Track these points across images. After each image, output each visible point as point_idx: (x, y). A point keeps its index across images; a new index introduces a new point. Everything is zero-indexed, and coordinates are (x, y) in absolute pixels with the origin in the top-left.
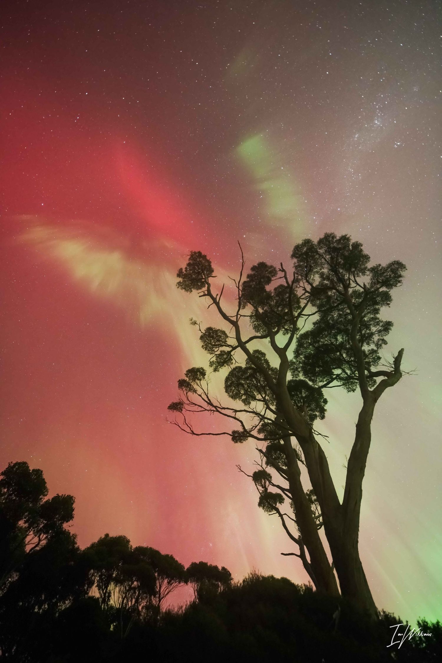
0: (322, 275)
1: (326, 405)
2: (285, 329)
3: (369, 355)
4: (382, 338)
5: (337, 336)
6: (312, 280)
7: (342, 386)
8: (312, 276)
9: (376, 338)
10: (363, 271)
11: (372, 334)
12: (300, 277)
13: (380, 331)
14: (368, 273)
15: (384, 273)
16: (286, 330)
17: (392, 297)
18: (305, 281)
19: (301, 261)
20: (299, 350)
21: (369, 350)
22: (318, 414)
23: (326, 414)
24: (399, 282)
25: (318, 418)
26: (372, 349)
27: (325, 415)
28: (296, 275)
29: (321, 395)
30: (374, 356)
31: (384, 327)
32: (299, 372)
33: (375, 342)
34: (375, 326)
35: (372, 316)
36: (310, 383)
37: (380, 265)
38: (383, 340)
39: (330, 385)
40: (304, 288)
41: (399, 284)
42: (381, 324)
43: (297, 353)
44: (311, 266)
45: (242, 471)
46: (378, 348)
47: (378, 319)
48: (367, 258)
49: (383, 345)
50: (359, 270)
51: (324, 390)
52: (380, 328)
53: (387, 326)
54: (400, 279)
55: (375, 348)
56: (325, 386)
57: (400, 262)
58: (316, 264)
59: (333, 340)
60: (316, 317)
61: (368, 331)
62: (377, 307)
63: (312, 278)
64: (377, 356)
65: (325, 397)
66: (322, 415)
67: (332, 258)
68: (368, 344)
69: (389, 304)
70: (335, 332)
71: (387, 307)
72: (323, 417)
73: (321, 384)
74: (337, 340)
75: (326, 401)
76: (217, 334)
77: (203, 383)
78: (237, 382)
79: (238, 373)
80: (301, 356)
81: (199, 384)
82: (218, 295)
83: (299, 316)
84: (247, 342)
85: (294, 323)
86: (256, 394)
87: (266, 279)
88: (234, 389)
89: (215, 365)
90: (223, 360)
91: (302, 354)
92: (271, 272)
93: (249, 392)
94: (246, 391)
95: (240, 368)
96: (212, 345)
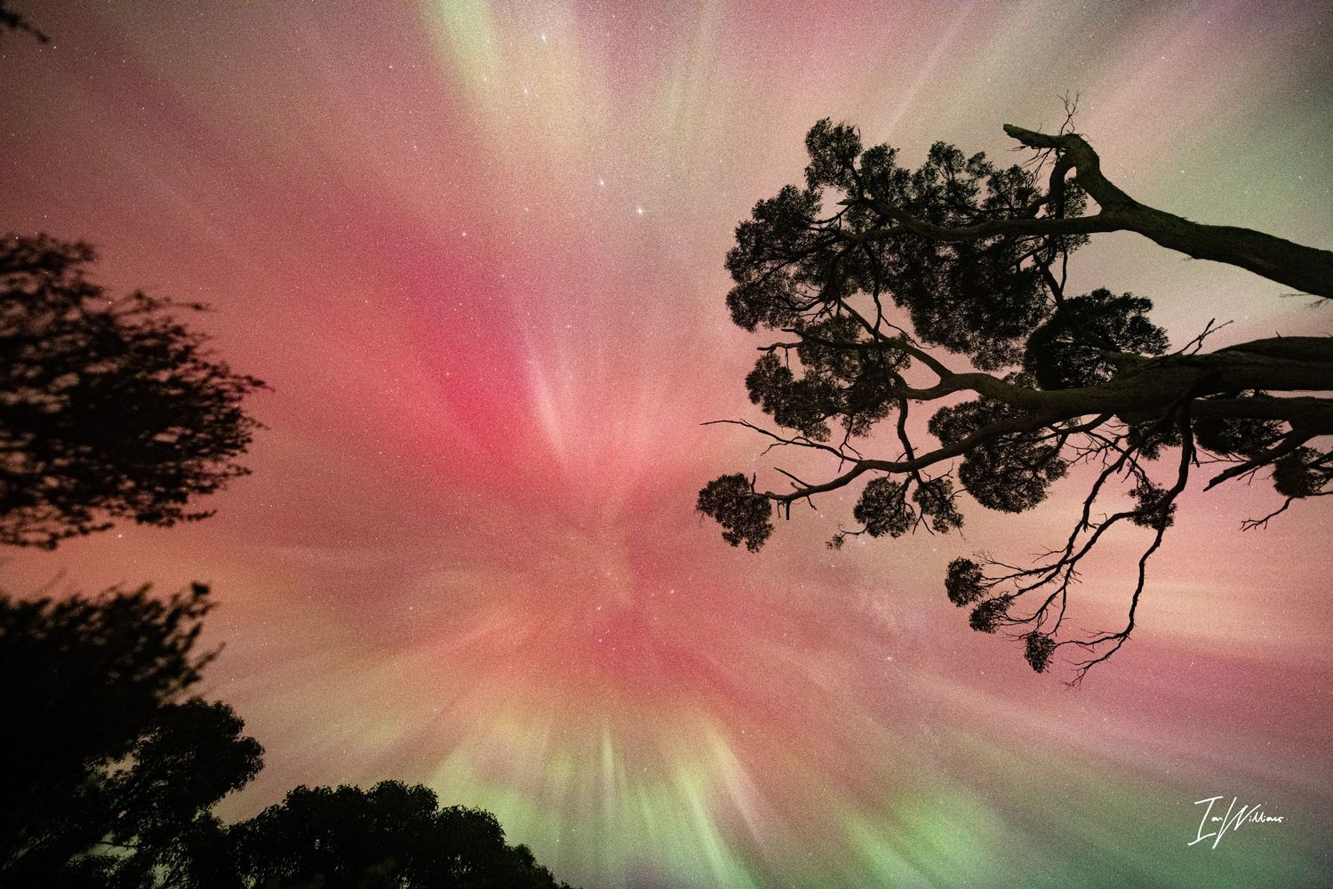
0: (799, 278)
1: (1113, 293)
2: (897, 364)
3: (999, 192)
4: (967, 163)
5: (939, 256)
6: (805, 296)
7: (1068, 253)
8: (797, 295)
9: (963, 176)
10: (811, 198)
11: (952, 184)
12: (795, 320)
13: (950, 169)
14: (817, 191)
15: (824, 162)
16: (899, 361)
17: (878, 145)
18: (805, 313)
19: (763, 314)
20: (953, 339)
21: (989, 190)
22: (1132, 314)
23: (1137, 293)
24: (850, 131)
25: (1145, 315)
26: (989, 183)
27: (1140, 297)
28: (788, 327)
29: (1079, 302)
30: (1007, 181)
31: (940, 161)
32: (1007, 347)
33: (974, 177)
34: (934, 179)
35: (911, 184)
36: (1043, 322)
37: (808, 169)
38: (971, 161)
39: (1058, 279)
40: (817, 315)
41: (855, 132)
42: (934, 166)
43: (959, 346)
44: (779, 297)
46: (988, 173)
47: (920, 171)
48: (787, 192)
49: (984, 161)
50: (807, 208)
51: (1067, 294)
52: (942, 169)
53: (942, 154)
54: (845, 130)
55: (988, 178)
56: (1058, 291)
57: (809, 130)
58: (778, 286)
59: (947, 266)
60: (886, 298)
61: (942, 193)
62: (892, 173)
63: (801, 296)
64: (1009, 174)
65: (1089, 293)
66: (1137, 305)
67: (772, 257)
68: (973, 192)
69: (892, 152)
70: (928, 260)
71: (897, 154)
72: (1146, 304)
73: (1051, 298)
74: (946, 258)
75: (1101, 294)
76: (873, 500)
77: (988, 571)
78: (998, 481)
79: (976, 474)
80: (968, 338)
81: (990, 582)
82: (792, 484)
83: (875, 331)
84: (909, 450)
85: (889, 343)
86: (1039, 445)
87: (781, 377)
88: (1017, 491)
89: (945, 521)
90: (937, 501)
91: (964, 336)
92: (769, 366)
93: (1030, 459)
94: (1027, 466)
95: (963, 467)
96: (895, 515)
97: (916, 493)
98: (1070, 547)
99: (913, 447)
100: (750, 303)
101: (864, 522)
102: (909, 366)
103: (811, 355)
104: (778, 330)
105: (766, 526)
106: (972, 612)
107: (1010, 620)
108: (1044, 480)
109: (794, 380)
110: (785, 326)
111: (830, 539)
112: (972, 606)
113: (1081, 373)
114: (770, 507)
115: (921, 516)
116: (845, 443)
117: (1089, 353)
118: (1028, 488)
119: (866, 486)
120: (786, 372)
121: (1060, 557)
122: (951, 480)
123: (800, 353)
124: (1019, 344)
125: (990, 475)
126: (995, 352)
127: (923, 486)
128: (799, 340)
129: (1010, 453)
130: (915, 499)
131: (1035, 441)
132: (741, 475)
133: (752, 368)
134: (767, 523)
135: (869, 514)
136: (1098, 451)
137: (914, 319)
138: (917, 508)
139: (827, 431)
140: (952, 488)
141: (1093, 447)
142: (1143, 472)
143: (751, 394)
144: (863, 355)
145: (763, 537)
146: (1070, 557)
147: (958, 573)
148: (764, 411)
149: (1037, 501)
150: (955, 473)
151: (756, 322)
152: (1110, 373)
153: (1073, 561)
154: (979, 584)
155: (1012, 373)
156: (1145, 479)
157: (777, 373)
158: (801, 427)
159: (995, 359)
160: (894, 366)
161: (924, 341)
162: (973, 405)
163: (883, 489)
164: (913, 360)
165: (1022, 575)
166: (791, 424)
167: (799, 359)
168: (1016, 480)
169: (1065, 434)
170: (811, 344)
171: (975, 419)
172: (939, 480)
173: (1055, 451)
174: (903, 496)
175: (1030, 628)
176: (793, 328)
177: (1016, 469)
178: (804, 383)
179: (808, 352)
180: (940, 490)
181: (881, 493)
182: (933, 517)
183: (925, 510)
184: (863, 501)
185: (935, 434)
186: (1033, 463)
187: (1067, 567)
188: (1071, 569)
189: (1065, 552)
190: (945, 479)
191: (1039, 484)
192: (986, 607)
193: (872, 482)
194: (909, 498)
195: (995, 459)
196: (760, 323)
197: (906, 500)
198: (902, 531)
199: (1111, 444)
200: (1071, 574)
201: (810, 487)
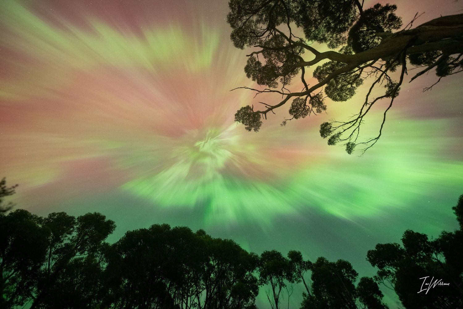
0: (258, 21)
1: (382, 5)
2: (299, 53)
6: (261, 29)
8: (258, 29)
12: (259, 41)
16: (300, 51)
18: (262, 37)
19: (246, 40)
20: (320, 37)
22: (389, 13)
23: (391, 3)
25: (394, 12)
27: (392, 5)
28: (257, 45)
29: (369, 11)
32: (341, 37)
36: (355, 23)
40: (267, 37)
43: (323, 40)
44: (251, 32)
45: (431, 87)
51: (365, 8)
56: (361, 8)
63: (260, 30)
65: (373, 6)
66: (391, 8)
67: (246, 14)
72: (395, 7)
73: (358, 12)
75: (378, 6)
76: (295, 106)
77: (334, 125)
78: (338, 91)
79: (331, 90)
80: (326, 36)
81: (334, 129)
82: (266, 107)
83: (290, 40)
84: (306, 86)
85: (296, 44)
86: (354, 74)
87: (257, 65)
88: (345, 93)
89: (320, 109)
90: (317, 102)
91: (324, 35)
92: (252, 62)
93: (350, 80)
94: (349, 83)
95: (326, 88)
96: (303, 110)
97: (310, 101)
98: (361, 112)
99: (307, 84)
100: (240, 37)
101: (293, 115)
102: (304, 52)
103: (268, 54)
104: (252, 46)
105: (260, 122)
106: (329, 140)
107: (341, 140)
108: (355, 87)
109: (262, 66)
110: (255, 44)
111: (281, 123)
112: (329, 137)
113: (369, 42)
114: (260, 116)
115: (312, 109)
116: (283, 87)
117: (372, 33)
118: (349, 92)
119: (292, 102)
120: (259, 63)
121: (358, 116)
122: (322, 94)
123: (263, 54)
124: (346, 35)
125: (336, 89)
126: (337, 40)
127: (312, 98)
128: (262, 49)
129: (343, 79)
130: (310, 103)
131: (352, 73)
132: (248, 106)
133: (246, 64)
134: (260, 121)
135: (294, 112)
136: (375, 72)
137: (305, 31)
138: (310, 106)
139: (277, 83)
140: (322, 96)
141: (373, 71)
142: (390, 78)
143: (247, 74)
144: (286, 51)
145: (259, 126)
146: (361, 116)
147: (324, 127)
148: (253, 80)
149: (352, 95)
150: (323, 91)
151: (243, 45)
152: (380, 40)
153: (362, 117)
154: (331, 130)
155: (343, 47)
156: (390, 80)
157: (256, 64)
158: (267, 84)
159: (336, 43)
160: (298, 53)
161: (309, 41)
162: (329, 63)
163: (298, 102)
164: (305, 49)
165: (345, 124)
166: (263, 84)
167: (263, 56)
168: (345, 89)
169: (362, 68)
170: (267, 50)
171: (330, 69)
172: (318, 94)
173: (359, 76)
174: (305, 103)
175: (347, 141)
176: (258, 45)
177: (345, 85)
178: (266, 66)
179: (266, 53)
180: (318, 98)
181: (298, 103)
182: (316, 108)
183: (313, 106)
184: (292, 107)
185: (316, 78)
186: (351, 82)
187: (360, 119)
188: (361, 120)
189: (359, 115)
190: (320, 94)
191: (353, 89)
192: (333, 137)
193: (294, 100)
194: (307, 103)
195: (337, 82)
196: (245, 45)
197: (306, 104)
198: (306, 115)
199: (379, 69)
200: (361, 121)
201: (272, 107)
